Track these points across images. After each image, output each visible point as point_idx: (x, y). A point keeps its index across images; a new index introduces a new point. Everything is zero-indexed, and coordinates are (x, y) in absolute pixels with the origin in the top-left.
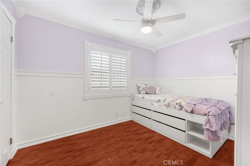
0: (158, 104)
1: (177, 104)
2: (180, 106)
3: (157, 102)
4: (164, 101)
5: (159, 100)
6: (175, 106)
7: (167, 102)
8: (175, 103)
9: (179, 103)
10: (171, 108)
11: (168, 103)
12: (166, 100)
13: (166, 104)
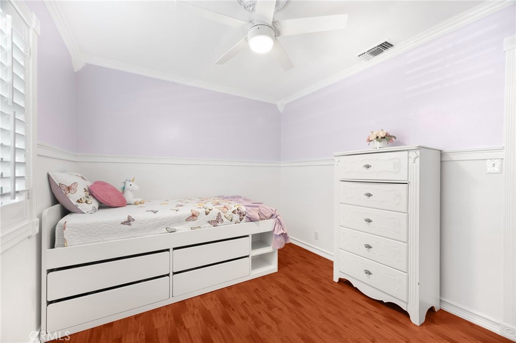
0: (192, 224)
1: (234, 212)
2: (241, 213)
3: (188, 220)
4: (207, 214)
5: (193, 215)
6: (232, 216)
7: (213, 216)
8: (230, 212)
9: (238, 210)
10: (223, 224)
11: (217, 215)
12: (210, 210)
13: (212, 219)
